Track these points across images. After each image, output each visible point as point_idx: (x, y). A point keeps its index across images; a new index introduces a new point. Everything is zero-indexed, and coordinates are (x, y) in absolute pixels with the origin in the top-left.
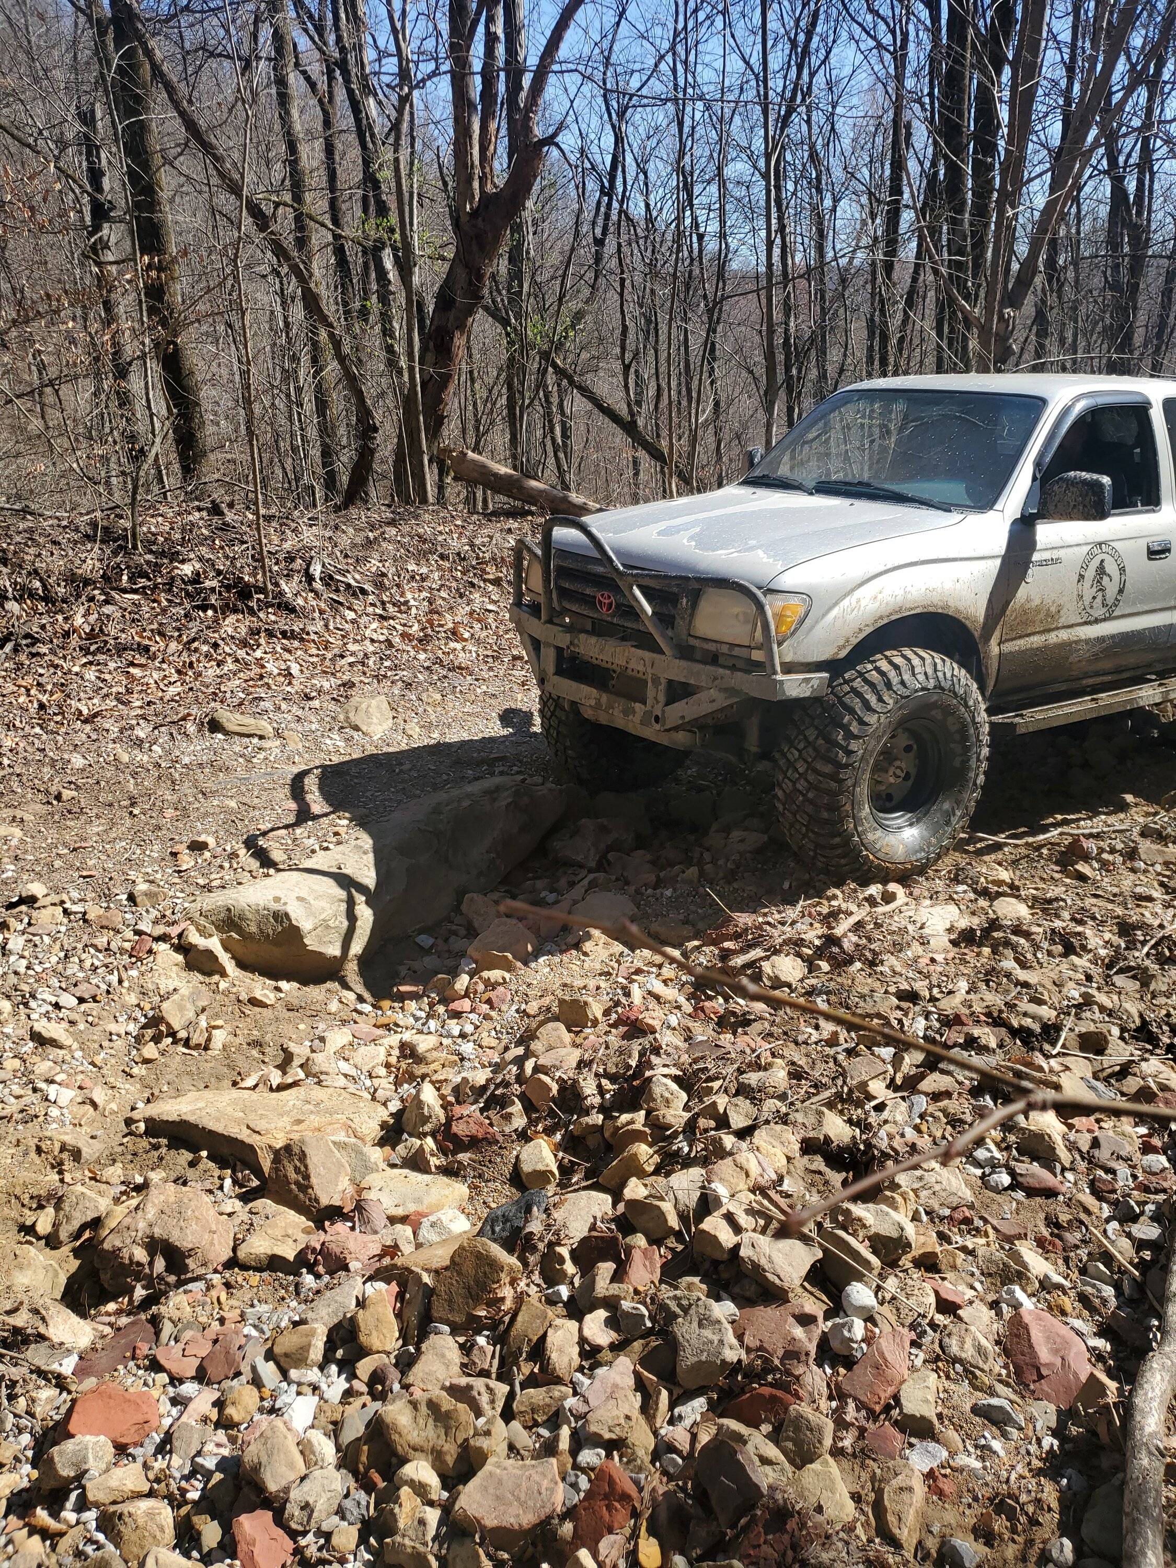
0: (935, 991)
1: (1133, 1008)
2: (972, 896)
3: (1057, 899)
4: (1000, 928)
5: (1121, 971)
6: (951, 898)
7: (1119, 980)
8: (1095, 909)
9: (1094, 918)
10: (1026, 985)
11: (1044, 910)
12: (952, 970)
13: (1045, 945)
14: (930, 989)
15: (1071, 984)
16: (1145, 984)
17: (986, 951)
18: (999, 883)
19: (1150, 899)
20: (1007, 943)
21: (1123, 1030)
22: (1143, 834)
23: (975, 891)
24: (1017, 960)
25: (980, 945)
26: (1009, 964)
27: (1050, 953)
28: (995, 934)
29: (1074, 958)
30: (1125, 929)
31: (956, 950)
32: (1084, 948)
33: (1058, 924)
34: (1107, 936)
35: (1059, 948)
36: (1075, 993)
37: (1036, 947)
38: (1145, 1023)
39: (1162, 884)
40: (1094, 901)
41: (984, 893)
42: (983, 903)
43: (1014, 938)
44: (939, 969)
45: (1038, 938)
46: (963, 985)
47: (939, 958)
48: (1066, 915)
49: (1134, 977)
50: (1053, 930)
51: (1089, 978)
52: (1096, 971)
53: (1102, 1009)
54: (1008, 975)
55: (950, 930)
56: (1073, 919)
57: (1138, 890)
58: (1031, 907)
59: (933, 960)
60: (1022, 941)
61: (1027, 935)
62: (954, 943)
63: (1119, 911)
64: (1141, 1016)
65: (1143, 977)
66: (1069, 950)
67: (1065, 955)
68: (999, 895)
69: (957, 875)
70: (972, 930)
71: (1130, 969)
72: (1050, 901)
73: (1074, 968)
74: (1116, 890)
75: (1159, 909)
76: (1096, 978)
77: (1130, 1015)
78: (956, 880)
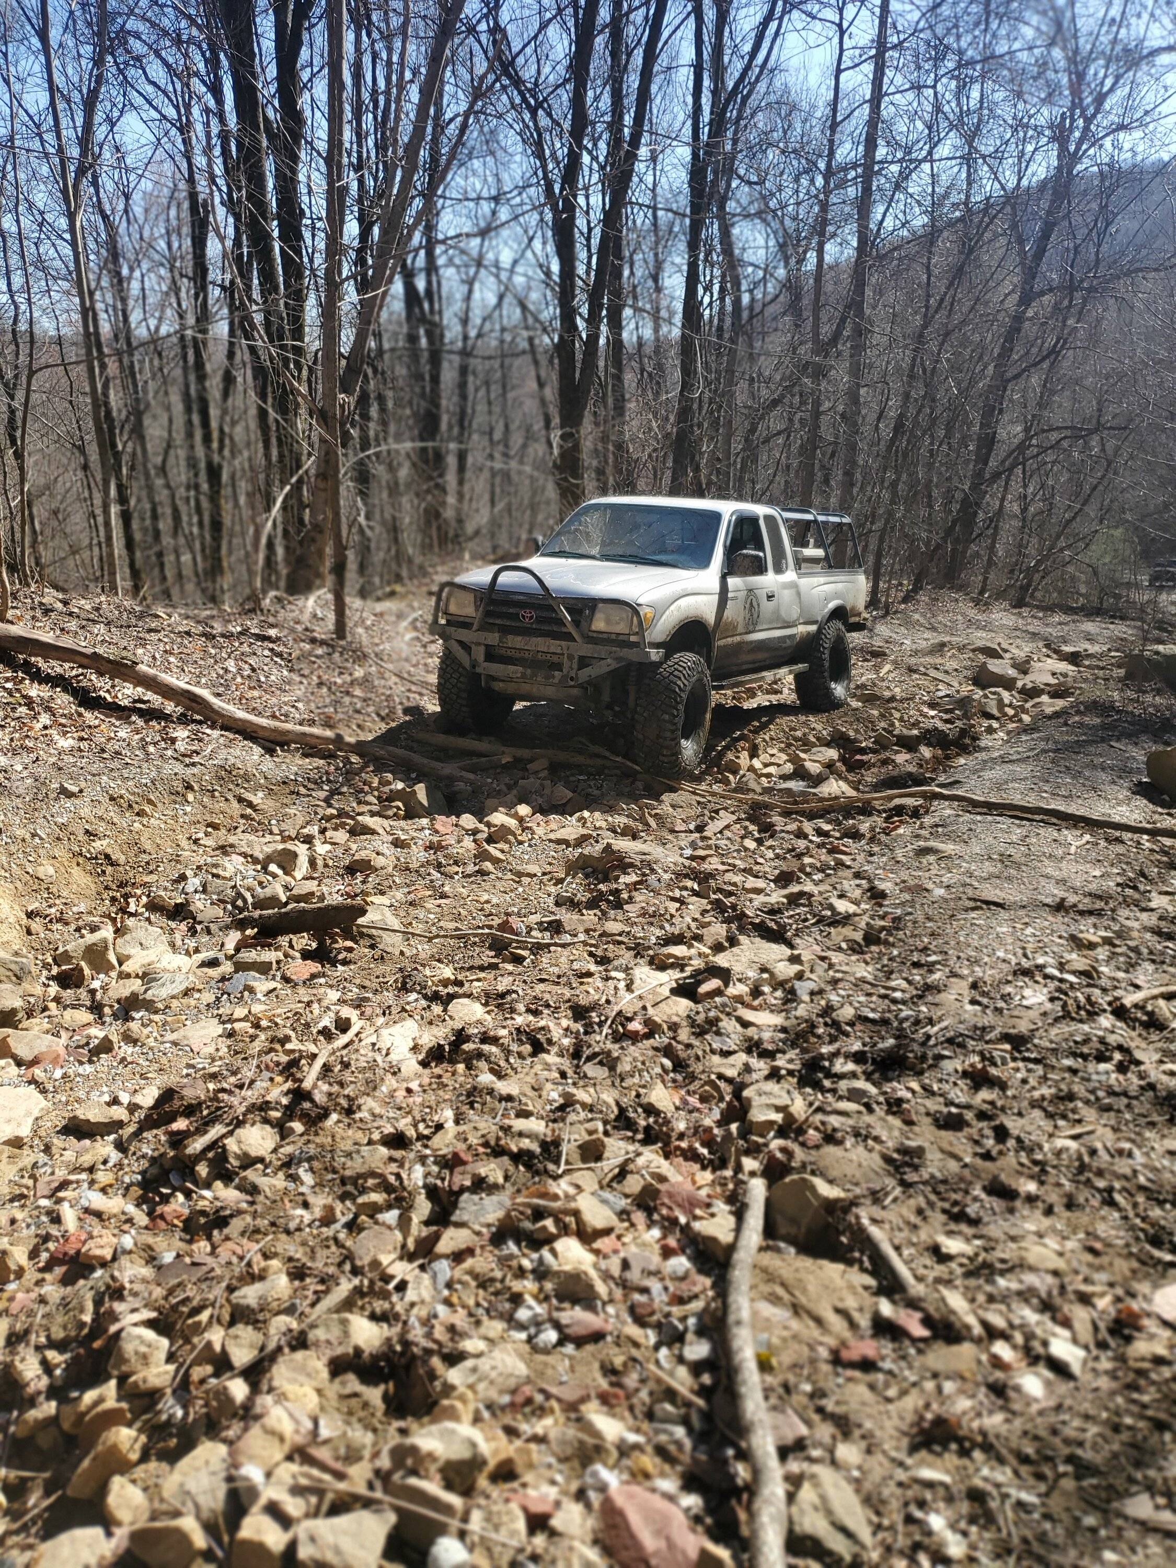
0: (421, 1126)
1: (609, 1097)
2: (424, 1003)
3: (509, 992)
4: (468, 1039)
5: (589, 1059)
6: (404, 1010)
7: (590, 1069)
8: (547, 996)
9: (548, 1006)
10: (509, 1098)
11: (499, 1006)
12: (431, 1098)
13: (514, 1047)
14: (415, 1126)
15: (549, 1086)
16: (612, 1068)
17: (461, 1067)
18: (445, 983)
19: (589, 974)
20: (480, 1055)
21: (605, 1123)
22: (557, 904)
23: (425, 997)
24: (492, 1071)
25: (453, 1062)
26: (486, 1078)
27: (521, 1056)
28: (466, 1047)
29: (544, 1056)
30: (580, 1012)
31: (427, 1071)
32: (550, 1042)
33: (519, 1020)
34: (565, 1023)
35: (527, 1048)
36: (554, 1095)
37: (507, 1052)
38: (622, 1110)
39: (591, 954)
40: (541, 986)
41: (435, 997)
42: (437, 1009)
43: (486, 1048)
44: (419, 1100)
45: (505, 1041)
46: (448, 1115)
47: (414, 1086)
48: (521, 1007)
49: (601, 1063)
50: (518, 1030)
51: (563, 1075)
52: (566, 1064)
53: (584, 1105)
54: (491, 1092)
55: (415, 1048)
56: (528, 1011)
57: (576, 966)
58: (486, 1005)
59: (409, 1091)
60: (494, 1049)
61: (495, 1040)
62: (424, 1064)
63: (567, 993)
64: (618, 1104)
65: (609, 1062)
66: (538, 1048)
67: (534, 1054)
68: (451, 997)
69: (404, 984)
70: (440, 1047)
71: (595, 1055)
72: (502, 996)
73: (547, 1067)
74: (556, 970)
75: (599, 983)
76: (570, 1073)
77: (608, 1106)
78: (404, 988)
